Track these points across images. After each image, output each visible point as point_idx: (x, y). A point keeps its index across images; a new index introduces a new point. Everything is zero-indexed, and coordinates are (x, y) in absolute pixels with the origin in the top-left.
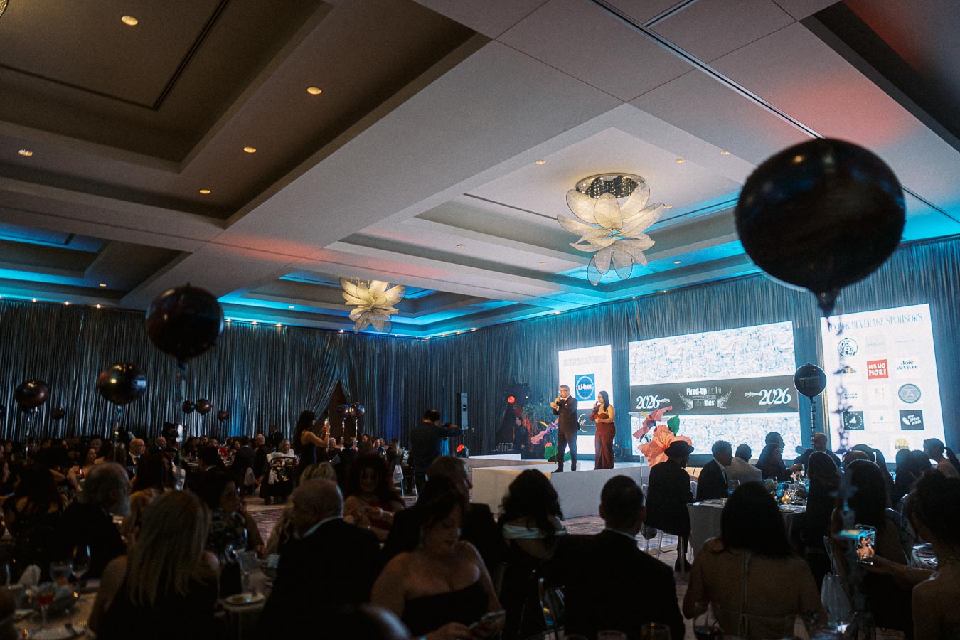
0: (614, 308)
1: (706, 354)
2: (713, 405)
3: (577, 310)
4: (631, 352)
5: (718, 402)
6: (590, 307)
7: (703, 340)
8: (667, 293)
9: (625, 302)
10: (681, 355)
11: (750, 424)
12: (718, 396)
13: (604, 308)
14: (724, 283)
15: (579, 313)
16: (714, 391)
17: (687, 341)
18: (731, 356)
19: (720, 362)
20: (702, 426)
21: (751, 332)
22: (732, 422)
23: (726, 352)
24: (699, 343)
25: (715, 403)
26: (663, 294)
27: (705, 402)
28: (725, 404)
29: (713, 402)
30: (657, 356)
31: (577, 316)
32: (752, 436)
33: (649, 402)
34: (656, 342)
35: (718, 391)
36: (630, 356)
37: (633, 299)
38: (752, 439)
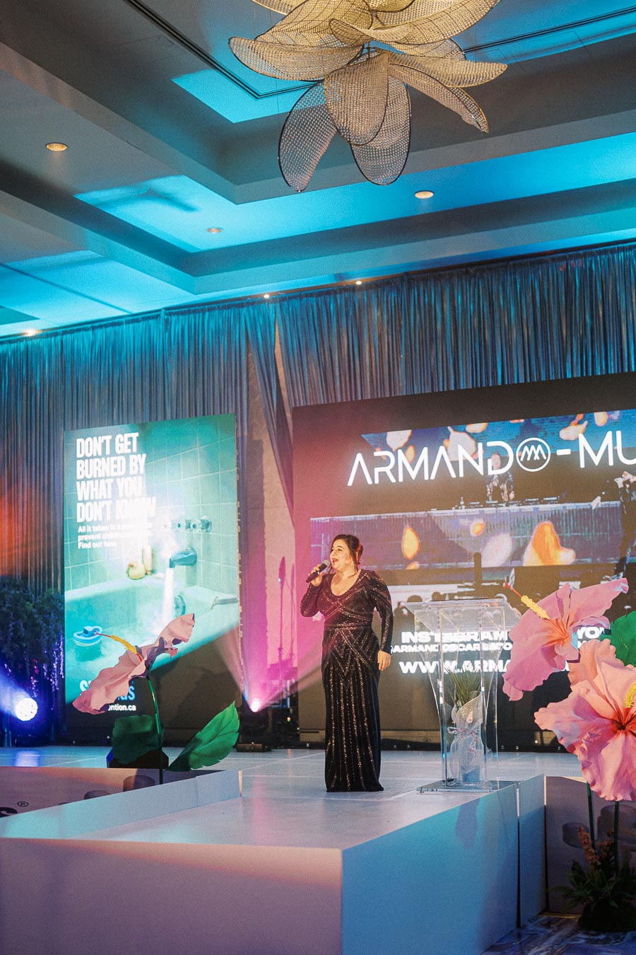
0: (211, 322)
3: (94, 325)
6: (134, 319)
8: (370, 286)
9: (242, 306)
13: (178, 323)
14: (532, 264)
15: (99, 332)
26: (354, 289)
31: (93, 344)
37: (264, 301)
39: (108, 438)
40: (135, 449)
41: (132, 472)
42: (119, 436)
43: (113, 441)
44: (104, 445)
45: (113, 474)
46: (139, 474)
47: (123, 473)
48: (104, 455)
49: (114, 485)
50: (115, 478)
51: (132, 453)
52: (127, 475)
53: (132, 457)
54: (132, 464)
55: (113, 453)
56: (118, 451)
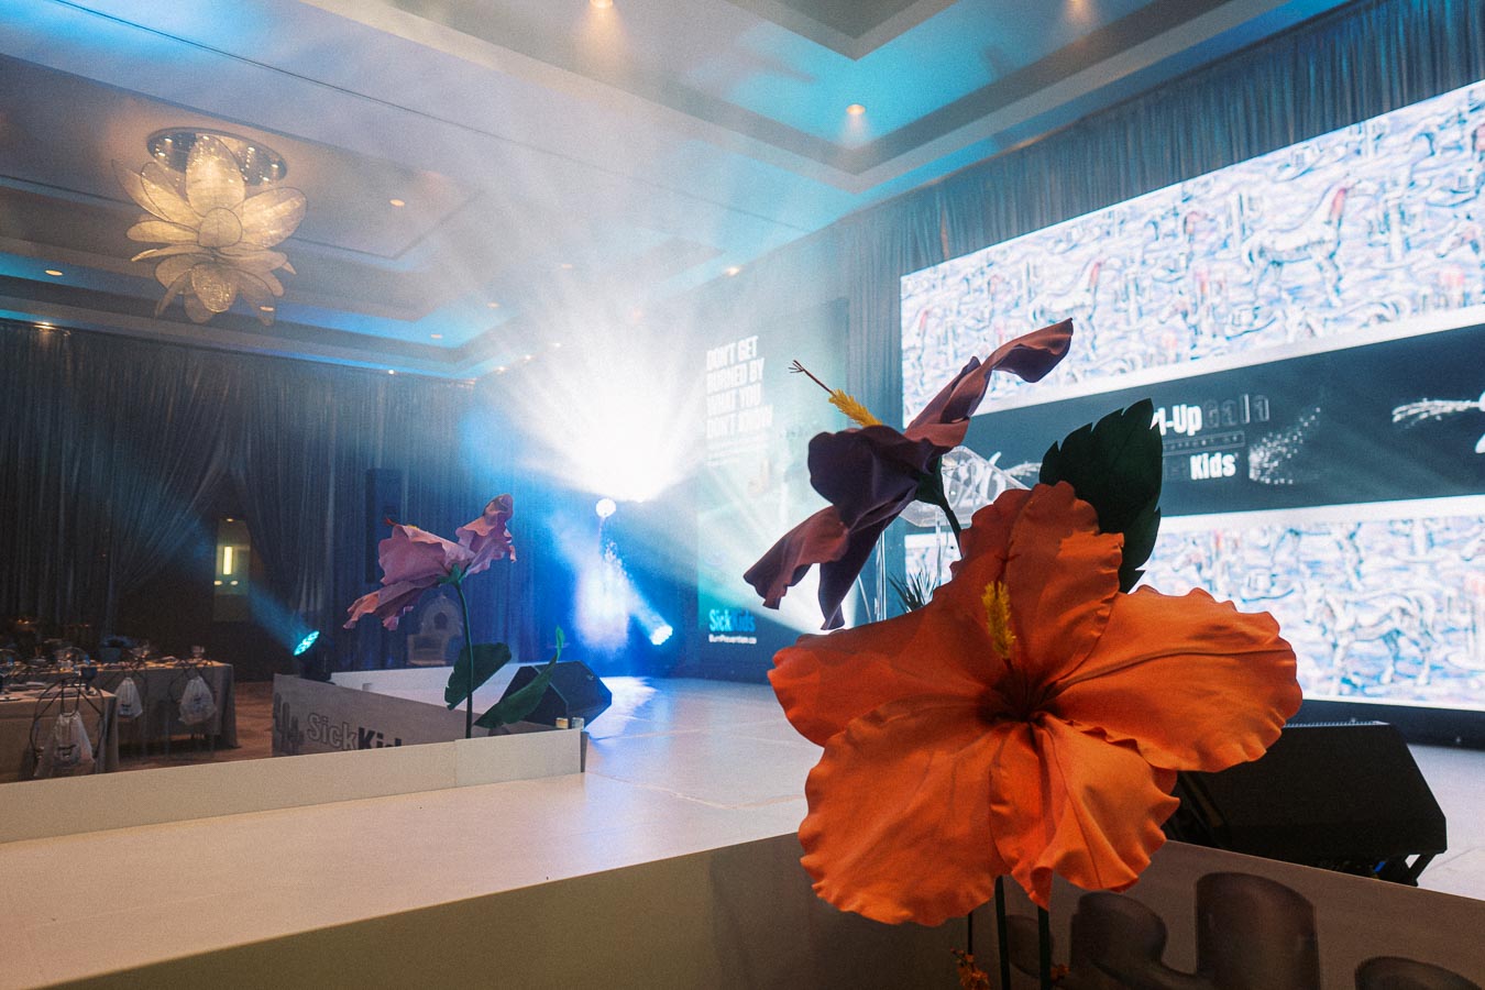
1: (1200, 264)
2: (1230, 471)
4: (909, 310)
5: (1256, 457)
7: (1185, 210)
10: (1093, 288)
11: (1420, 545)
12: (1256, 433)
16: (1238, 412)
17: (1116, 229)
18: (1319, 255)
19: (1265, 288)
20: (1180, 559)
21: (1432, 123)
22: (1325, 541)
23: (1298, 239)
24: (1169, 225)
25: (1243, 465)
27: (1195, 461)
28: (1287, 465)
29: (1230, 459)
30: (1000, 307)
32: (1430, 602)
33: (968, 483)
34: (998, 258)
35: (1254, 413)
36: (904, 323)
38: (1430, 615)
39: (733, 345)
40: (754, 354)
41: (752, 379)
42: (742, 342)
43: (736, 350)
44: (729, 353)
45: (737, 384)
46: (758, 381)
47: (743, 382)
48: (729, 365)
49: (738, 396)
50: (737, 388)
51: (753, 359)
52: (749, 383)
53: (753, 363)
54: (753, 371)
55: (737, 362)
56: (741, 359)
